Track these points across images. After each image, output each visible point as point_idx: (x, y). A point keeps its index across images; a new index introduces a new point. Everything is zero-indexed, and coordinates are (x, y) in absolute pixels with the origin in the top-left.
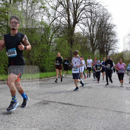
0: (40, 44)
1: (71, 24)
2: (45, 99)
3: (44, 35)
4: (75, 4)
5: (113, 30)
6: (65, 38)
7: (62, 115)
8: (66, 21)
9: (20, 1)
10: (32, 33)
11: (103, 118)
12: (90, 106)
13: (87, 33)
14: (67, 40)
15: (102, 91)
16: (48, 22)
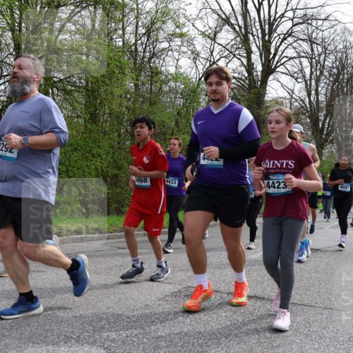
0: (173, 133)
1: (257, 75)
2: (190, 284)
3: (183, 109)
4: (265, 21)
7: (239, 329)
8: (243, 69)
9: (119, 21)
10: (152, 104)
12: (316, 303)
13: (301, 100)
15: (349, 260)
16: (193, 73)
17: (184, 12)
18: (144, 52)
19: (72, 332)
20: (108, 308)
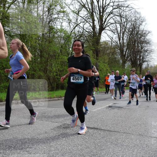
0: (59, 55)
1: (97, 31)
2: (65, 123)
3: (64, 45)
4: (101, 7)
5: (147, 37)
6: (90, 48)
7: (86, 142)
8: (91, 28)
10: (50, 42)
11: (136, 146)
12: (121, 131)
13: (116, 42)
14: (92, 51)
15: (135, 112)
16: (68, 29)
17: (65, 1)
18: (47, 19)
19: (12, 144)
20: (28, 134)
